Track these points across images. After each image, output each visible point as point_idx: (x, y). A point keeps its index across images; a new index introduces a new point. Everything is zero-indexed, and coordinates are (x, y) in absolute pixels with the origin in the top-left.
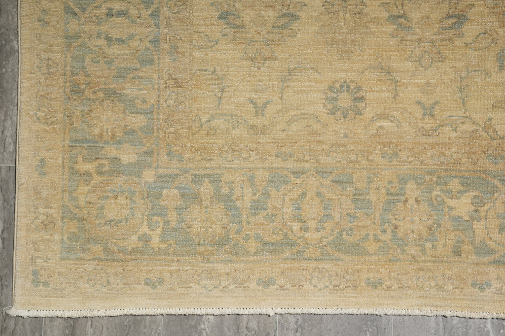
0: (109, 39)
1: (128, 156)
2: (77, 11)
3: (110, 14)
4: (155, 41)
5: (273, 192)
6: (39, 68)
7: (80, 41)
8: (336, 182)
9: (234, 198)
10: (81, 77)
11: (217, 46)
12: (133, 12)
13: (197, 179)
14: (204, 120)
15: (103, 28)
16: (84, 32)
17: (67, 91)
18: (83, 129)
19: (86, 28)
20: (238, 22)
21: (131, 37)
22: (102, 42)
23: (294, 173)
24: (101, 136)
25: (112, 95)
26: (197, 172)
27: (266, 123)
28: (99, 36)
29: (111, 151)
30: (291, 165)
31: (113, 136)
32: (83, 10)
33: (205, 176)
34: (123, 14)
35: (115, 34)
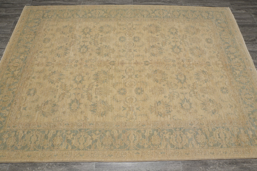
0: (225, 138)
1: (251, 133)
2: (221, 145)
3: (220, 138)
4: (223, 127)
5: (247, 103)
6: (237, 154)
7: (228, 144)
8: (241, 92)
9: (251, 111)
10: (236, 144)
11: (221, 114)
12: (218, 132)
13: (250, 118)
14: (237, 117)
15: (223, 139)
16: (225, 143)
17: (240, 147)
18: (248, 143)
19: (224, 143)
20: (214, 110)
21: (224, 133)
22: (227, 139)
23: (242, 99)
24: (248, 139)
25: (238, 137)
26: (249, 118)
27: (234, 105)
28: (225, 140)
29: (251, 136)
30: (241, 100)
31: (247, 136)
32: (220, 144)
33: (249, 116)
34: (219, 135)
35: (224, 137)
